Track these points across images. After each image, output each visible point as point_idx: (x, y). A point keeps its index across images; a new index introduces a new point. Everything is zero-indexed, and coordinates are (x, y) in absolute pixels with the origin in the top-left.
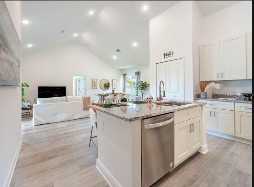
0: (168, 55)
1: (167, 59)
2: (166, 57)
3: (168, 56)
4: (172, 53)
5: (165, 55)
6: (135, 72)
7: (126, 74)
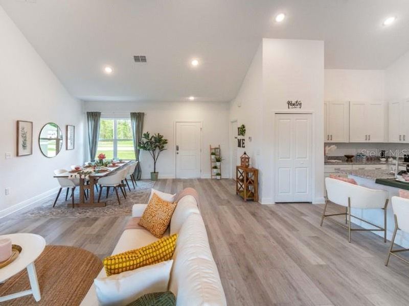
0: (294, 105)
1: (292, 110)
2: (290, 107)
3: (293, 107)
4: (298, 104)
5: (290, 103)
6: (131, 113)
7: (99, 113)
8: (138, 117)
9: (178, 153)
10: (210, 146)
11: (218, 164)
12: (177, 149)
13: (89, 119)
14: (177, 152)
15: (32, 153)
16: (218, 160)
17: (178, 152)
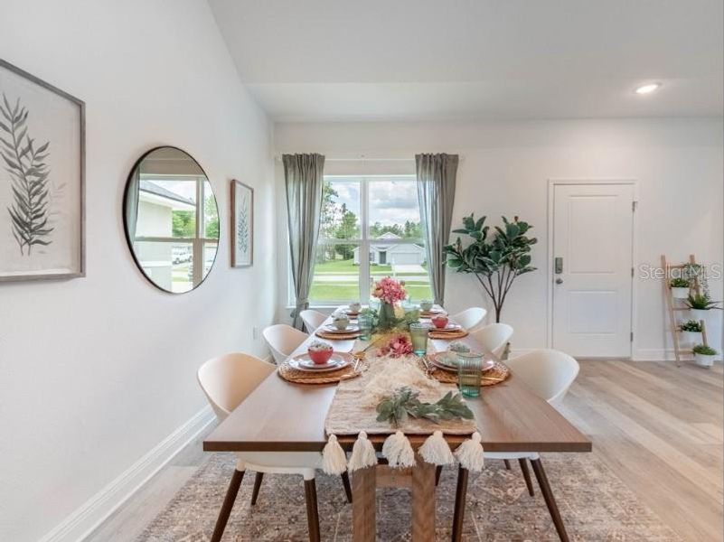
6: (417, 157)
7: (322, 159)
8: (440, 168)
9: (559, 282)
10: (663, 258)
11: (698, 316)
12: (558, 269)
13: (291, 177)
14: (557, 277)
15: (81, 271)
16: (699, 304)
17: (561, 276)
